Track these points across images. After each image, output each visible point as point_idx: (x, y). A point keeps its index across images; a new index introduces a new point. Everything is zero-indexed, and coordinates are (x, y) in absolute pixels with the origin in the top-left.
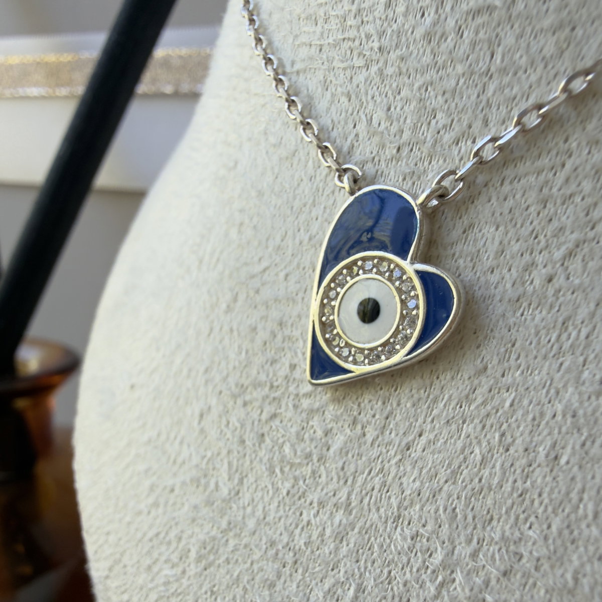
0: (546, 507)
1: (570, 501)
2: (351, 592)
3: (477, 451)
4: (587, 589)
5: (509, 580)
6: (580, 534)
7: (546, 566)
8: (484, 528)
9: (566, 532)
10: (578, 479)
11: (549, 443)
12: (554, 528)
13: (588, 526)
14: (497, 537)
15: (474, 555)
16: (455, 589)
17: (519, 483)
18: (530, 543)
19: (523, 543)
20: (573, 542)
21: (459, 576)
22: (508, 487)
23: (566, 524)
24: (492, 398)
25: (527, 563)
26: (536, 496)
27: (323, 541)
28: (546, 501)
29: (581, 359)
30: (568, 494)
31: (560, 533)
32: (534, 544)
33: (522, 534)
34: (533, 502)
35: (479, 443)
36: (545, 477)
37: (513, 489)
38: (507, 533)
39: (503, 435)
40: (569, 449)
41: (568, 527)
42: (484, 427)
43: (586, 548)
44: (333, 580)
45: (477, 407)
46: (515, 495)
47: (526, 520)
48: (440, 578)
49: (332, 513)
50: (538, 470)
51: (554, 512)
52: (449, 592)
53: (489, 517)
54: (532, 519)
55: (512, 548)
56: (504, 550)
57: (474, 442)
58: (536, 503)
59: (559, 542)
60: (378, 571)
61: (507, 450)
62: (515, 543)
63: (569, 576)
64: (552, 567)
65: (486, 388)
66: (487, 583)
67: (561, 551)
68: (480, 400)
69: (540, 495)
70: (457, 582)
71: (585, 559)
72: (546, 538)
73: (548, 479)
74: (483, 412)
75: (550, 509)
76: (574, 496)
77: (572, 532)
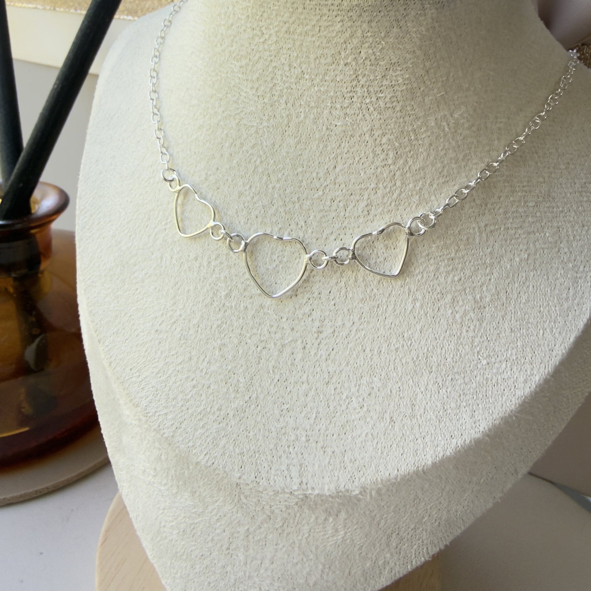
2: (314, 415)
3: (354, 353)
4: (394, 394)
7: (381, 389)
8: (360, 380)
9: (386, 376)
10: (388, 358)
11: (377, 347)
12: (382, 376)
14: (365, 382)
15: (358, 391)
16: (353, 404)
17: (369, 362)
21: (354, 399)
22: (366, 364)
23: (386, 373)
24: (357, 333)
25: (376, 390)
26: (375, 366)
27: (298, 397)
30: (385, 363)
31: (384, 378)
32: (377, 382)
35: (354, 350)
36: (377, 359)
37: (368, 365)
38: (368, 381)
39: (362, 346)
40: (384, 349)
43: (393, 380)
44: (306, 412)
45: (353, 338)
46: (369, 367)
47: (373, 374)
48: (347, 402)
49: (300, 385)
50: (375, 357)
51: (382, 370)
52: (351, 405)
54: (375, 374)
55: (370, 385)
56: (367, 387)
57: (353, 350)
58: (376, 368)
59: (384, 380)
60: (324, 404)
63: (389, 391)
64: (383, 389)
65: (355, 330)
66: (364, 400)
67: (385, 383)
68: (353, 335)
69: (377, 365)
70: (354, 401)
71: (393, 384)
72: (380, 380)
73: (379, 359)
74: (355, 339)
75: (380, 370)
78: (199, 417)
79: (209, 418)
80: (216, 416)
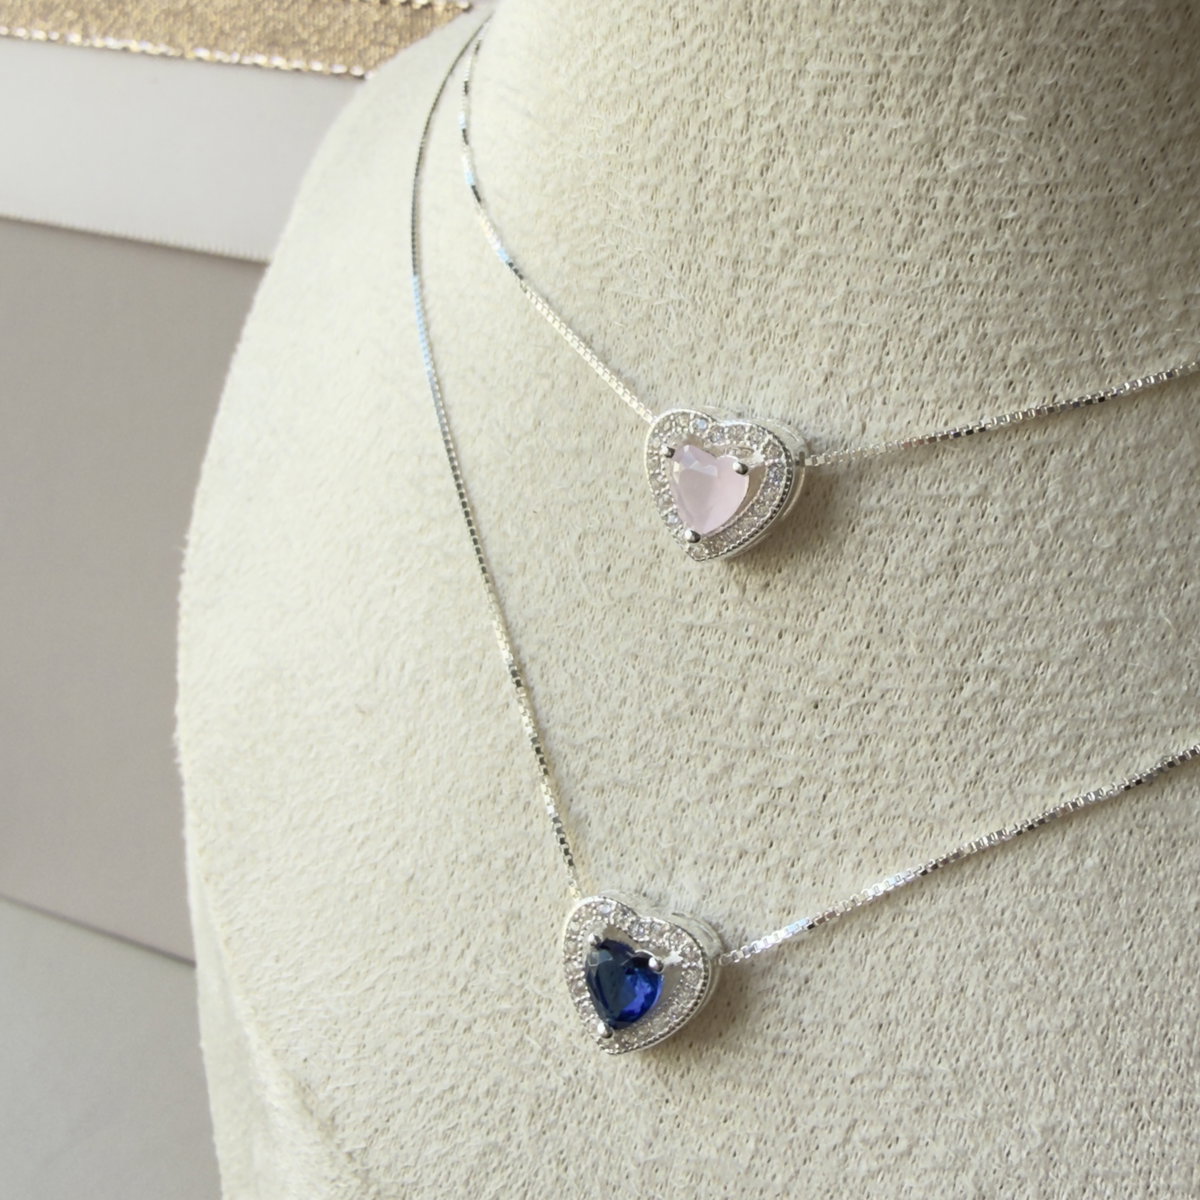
0: (954, 1041)
1: (976, 1033)
5: (921, 1117)
6: (987, 1066)
7: (956, 1100)
9: (974, 1065)
10: (984, 1011)
11: (954, 974)
12: (962, 1062)
13: (994, 1058)
17: (927, 1015)
18: (940, 1078)
19: (933, 1078)
20: (981, 1074)
23: (974, 1057)
26: (943, 1030)
28: (953, 1034)
29: (983, 889)
30: (974, 1026)
31: (968, 1067)
32: (944, 1077)
33: (932, 1069)
34: (940, 1035)
36: (952, 1010)
40: (974, 981)
41: (976, 1059)
42: (888, 958)
43: (993, 1080)
44: (726, 1134)
46: (924, 1029)
47: (935, 1054)
51: (962, 1044)
53: (898, 1053)
54: (940, 1054)
58: (944, 1038)
59: (967, 1076)
60: (780, 1119)
61: (914, 982)
62: (925, 1079)
64: (962, 1100)
67: (969, 1085)
69: (947, 1029)
71: (993, 1090)
72: (955, 1072)
74: (888, 943)
75: (958, 1043)
76: (980, 1028)
77: (979, 1065)
78: (437, 1108)
79: (464, 1114)
80: (482, 1110)
